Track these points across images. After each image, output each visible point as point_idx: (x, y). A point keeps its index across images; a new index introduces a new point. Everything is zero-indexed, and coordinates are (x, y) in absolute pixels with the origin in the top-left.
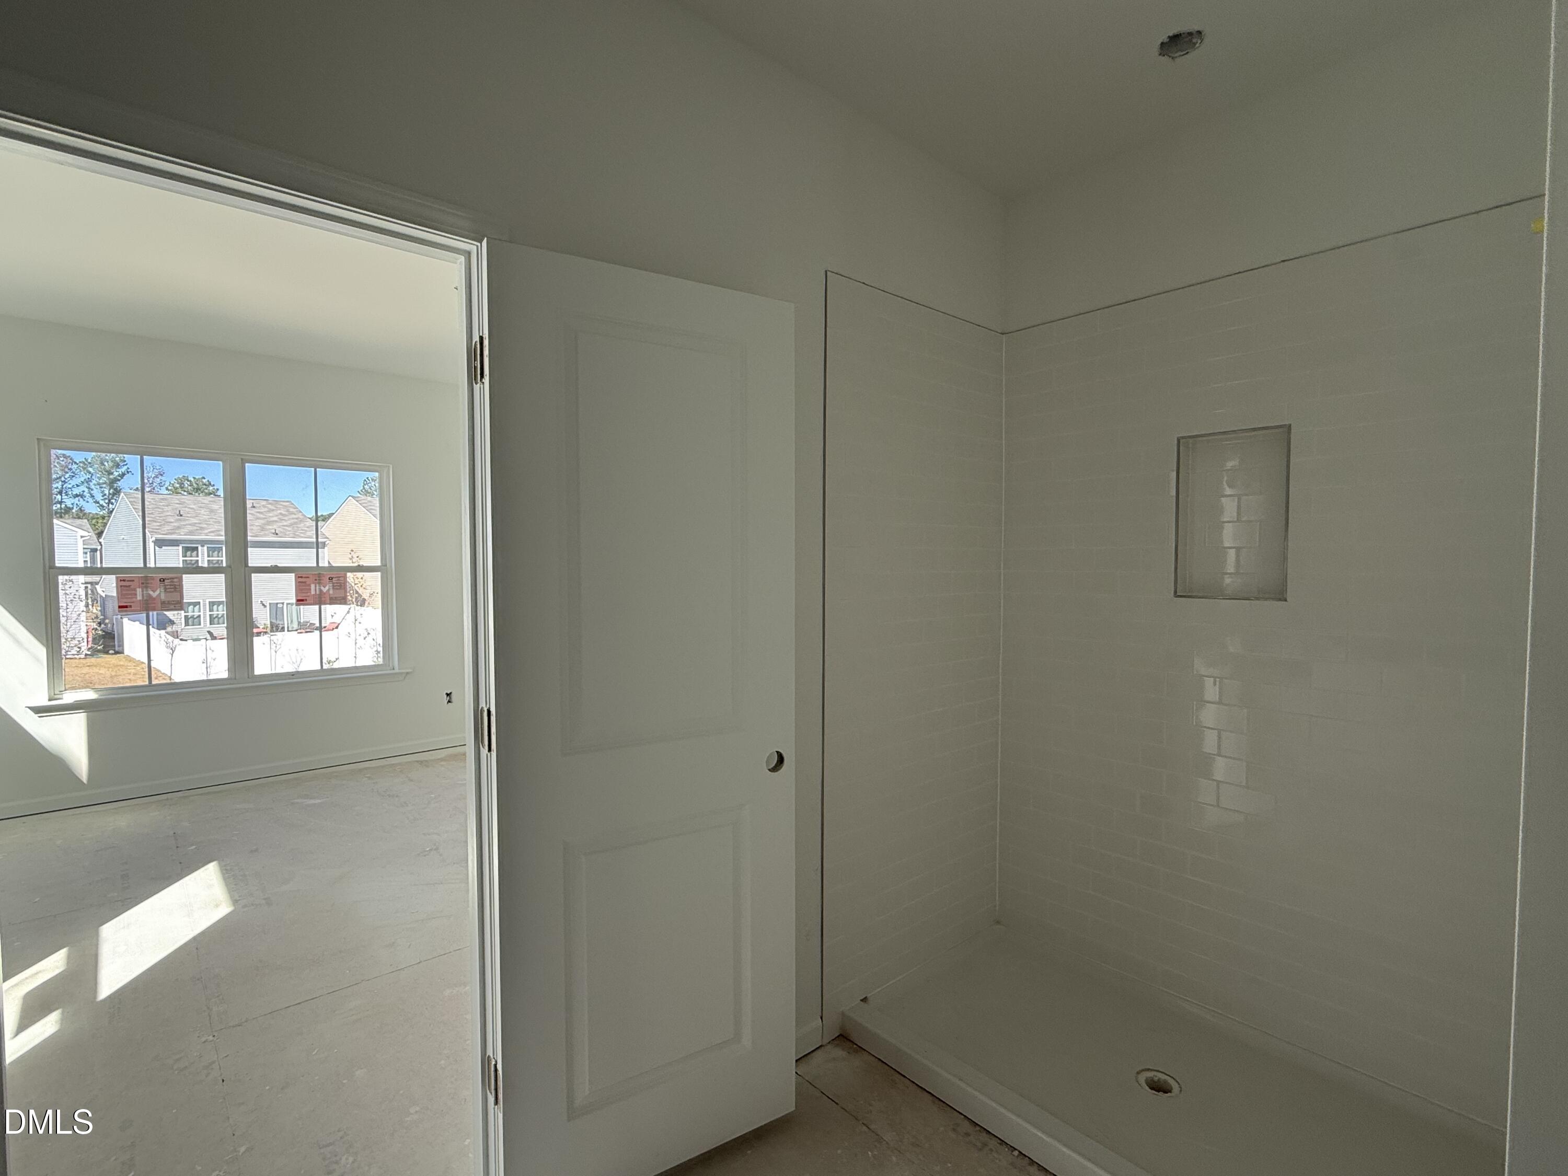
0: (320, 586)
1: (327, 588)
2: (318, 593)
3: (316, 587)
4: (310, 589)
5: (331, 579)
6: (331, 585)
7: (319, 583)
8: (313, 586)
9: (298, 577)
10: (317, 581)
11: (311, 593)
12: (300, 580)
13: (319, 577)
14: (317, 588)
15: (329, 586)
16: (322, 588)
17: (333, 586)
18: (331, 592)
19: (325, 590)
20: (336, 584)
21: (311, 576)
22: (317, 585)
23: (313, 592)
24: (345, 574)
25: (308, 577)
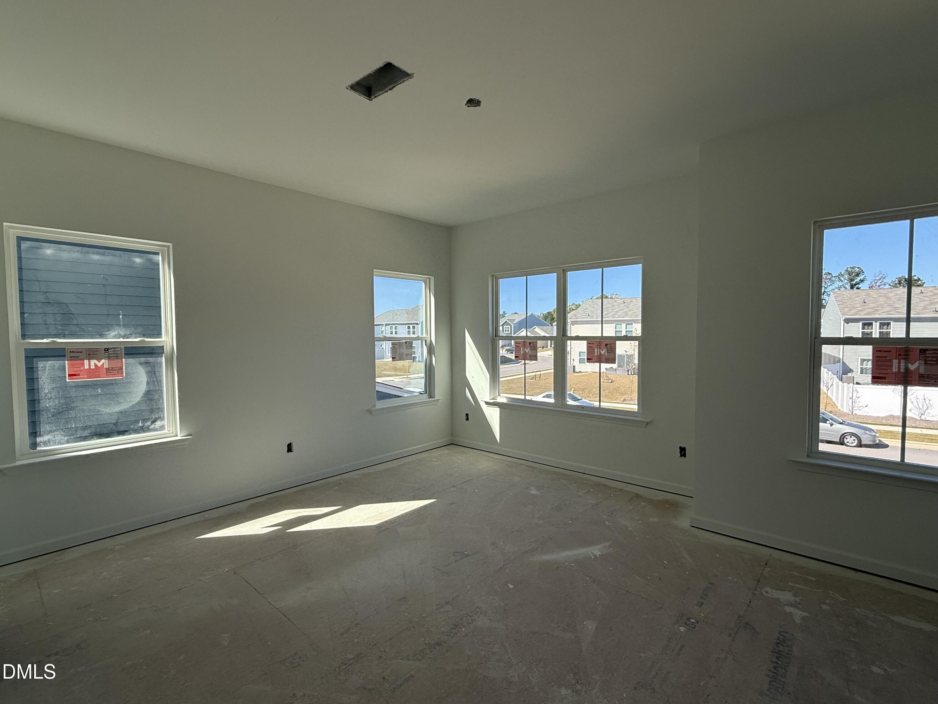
0: (600, 350)
1: (604, 351)
2: (599, 354)
3: (597, 350)
4: (594, 352)
5: (606, 345)
6: (606, 349)
7: (600, 348)
8: (596, 349)
9: (588, 343)
10: (598, 346)
11: (594, 354)
12: (590, 345)
13: (600, 343)
14: (598, 351)
16: (601, 351)
17: (607, 350)
18: (606, 354)
19: (603, 352)
20: (609, 349)
21: (595, 343)
23: (596, 354)
24: (615, 342)
25: (593, 344)
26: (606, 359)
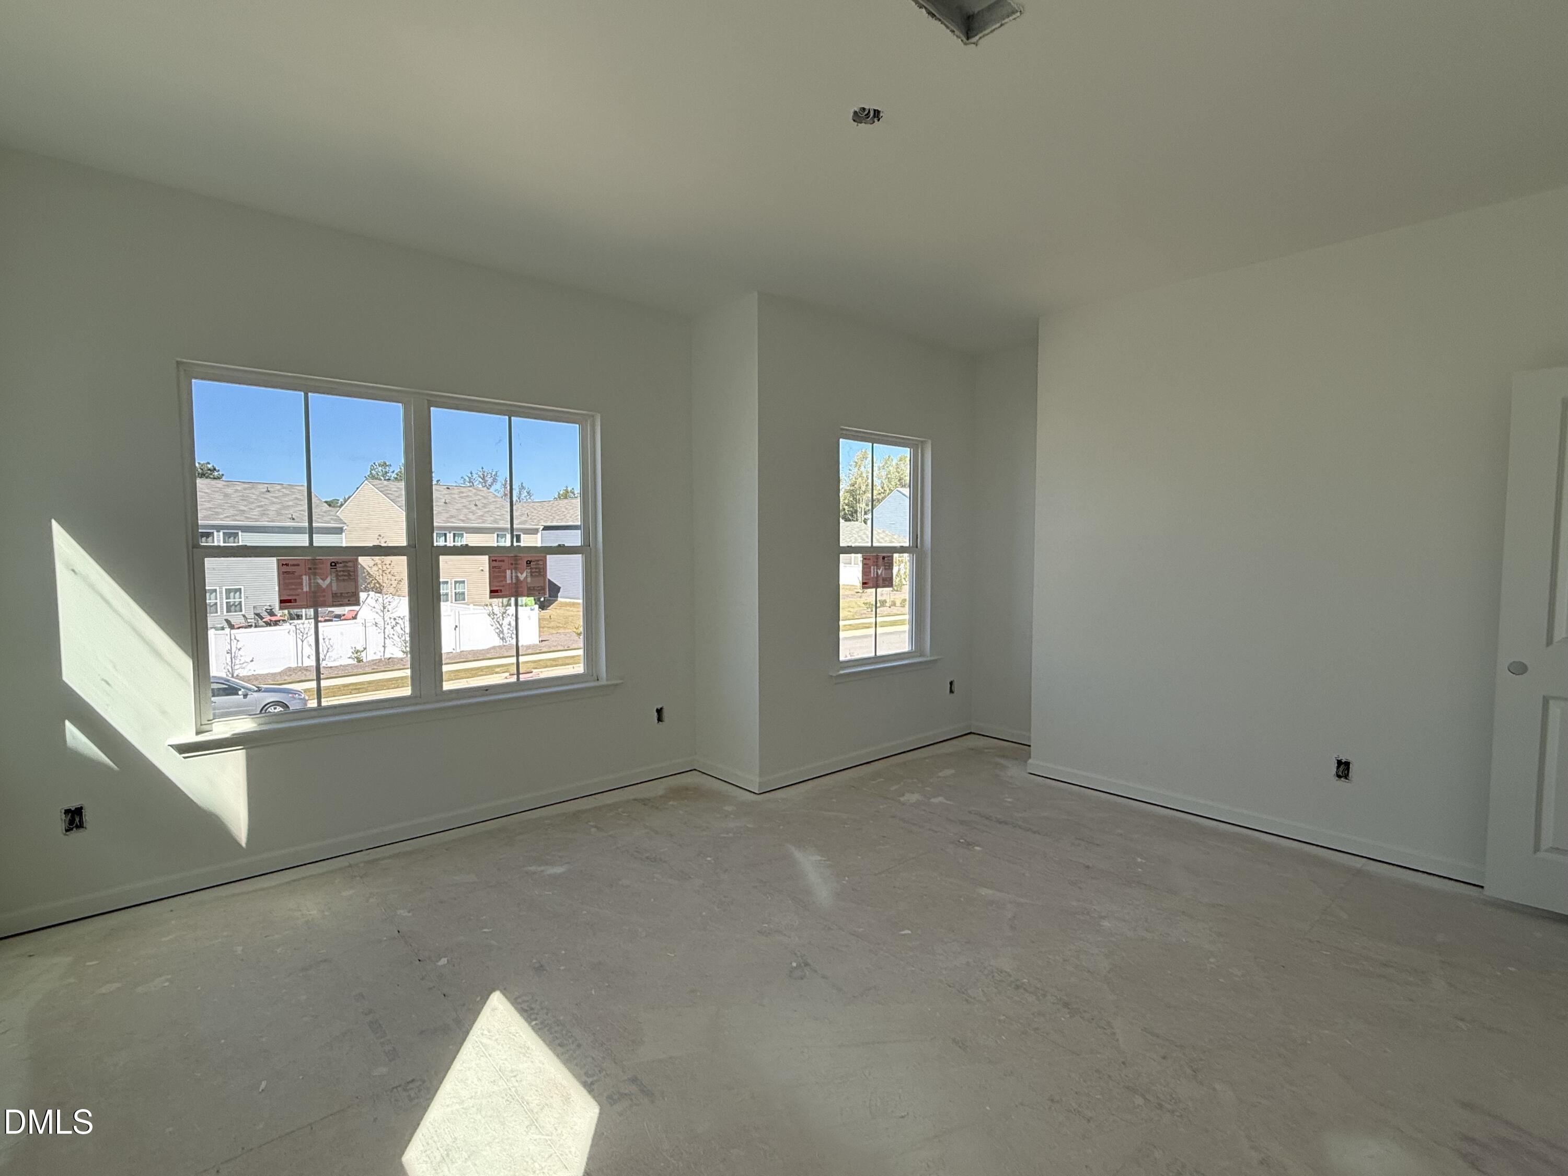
0: (516, 573)
1: (524, 575)
2: (514, 581)
3: (512, 573)
4: (505, 577)
5: (529, 562)
6: (529, 571)
7: (516, 569)
8: (508, 572)
9: (492, 561)
10: (514, 566)
12: (495, 564)
13: (516, 560)
14: (514, 574)
15: (527, 572)
16: (519, 575)
17: (531, 572)
18: (529, 580)
19: (522, 577)
20: (534, 570)
22: (513, 571)
23: (509, 581)
24: (545, 558)
25: (503, 561)
26: (529, 589)
